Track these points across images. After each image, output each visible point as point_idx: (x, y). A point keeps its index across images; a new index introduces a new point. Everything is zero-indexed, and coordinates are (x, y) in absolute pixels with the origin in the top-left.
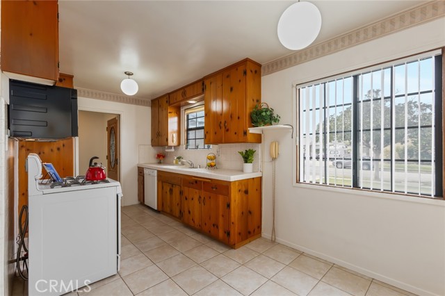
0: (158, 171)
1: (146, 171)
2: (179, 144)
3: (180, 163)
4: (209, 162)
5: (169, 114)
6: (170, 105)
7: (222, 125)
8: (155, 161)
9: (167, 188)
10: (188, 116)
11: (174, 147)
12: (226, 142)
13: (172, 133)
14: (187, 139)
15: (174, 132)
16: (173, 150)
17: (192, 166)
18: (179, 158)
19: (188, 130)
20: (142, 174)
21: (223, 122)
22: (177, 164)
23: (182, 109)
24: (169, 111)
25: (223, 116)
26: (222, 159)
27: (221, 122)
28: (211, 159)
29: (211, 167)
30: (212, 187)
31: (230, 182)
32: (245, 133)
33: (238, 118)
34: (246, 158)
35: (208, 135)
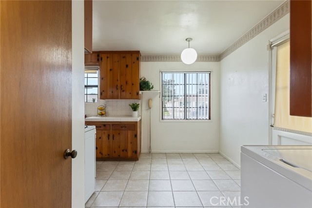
4: (99, 111)
7: (119, 87)
12: (121, 98)
21: (119, 85)
25: (119, 81)
26: (109, 109)
27: (117, 86)
28: (101, 110)
29: (102, 115)
30: (122, 127)
31: (137, 122)
32: (138, 94)
33: (133, 84)
34: (134, 108)
35: (103, 93)
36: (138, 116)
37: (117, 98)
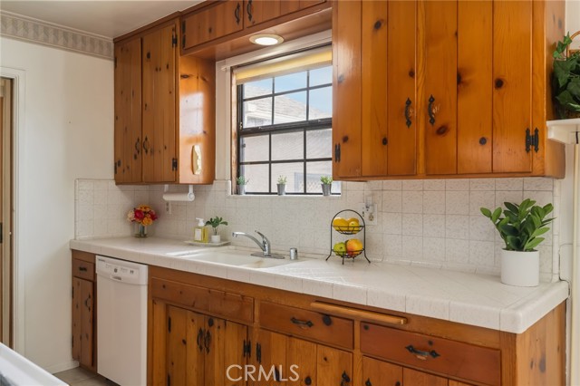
0: (153, 269)
1: (102, 267)
2: (210, 178)
3: (216, 239)
4: (339, 238)
5: (182, 82)
6: (185, 49)
7: (418, 111)
8: (124, 229)
9: (189, 329)
10: (240, 89)
11: (195, 185)
12: (430, 174)
13: (190, 141)
14: (239, 164)
15: (197, 140)
16: (190, 197)
17: (266, 251)
18: (214, 223)
19: (242, 133)
20: (89, 275)
21: (419, 99)
22: (206, 242)
23: (222, 69)
24: (183, 70)
25: (419, 80)
26: (384, 230)
27: (409, 102)
28: (348, 231)
29: (348, 255)
30: (412, 349)
31: (511, 338)
32: (533, 140)
33: (499, 84)
34: (514, 231)
35: (344, 147)
36: (545, 282)
37: (410, 174)
